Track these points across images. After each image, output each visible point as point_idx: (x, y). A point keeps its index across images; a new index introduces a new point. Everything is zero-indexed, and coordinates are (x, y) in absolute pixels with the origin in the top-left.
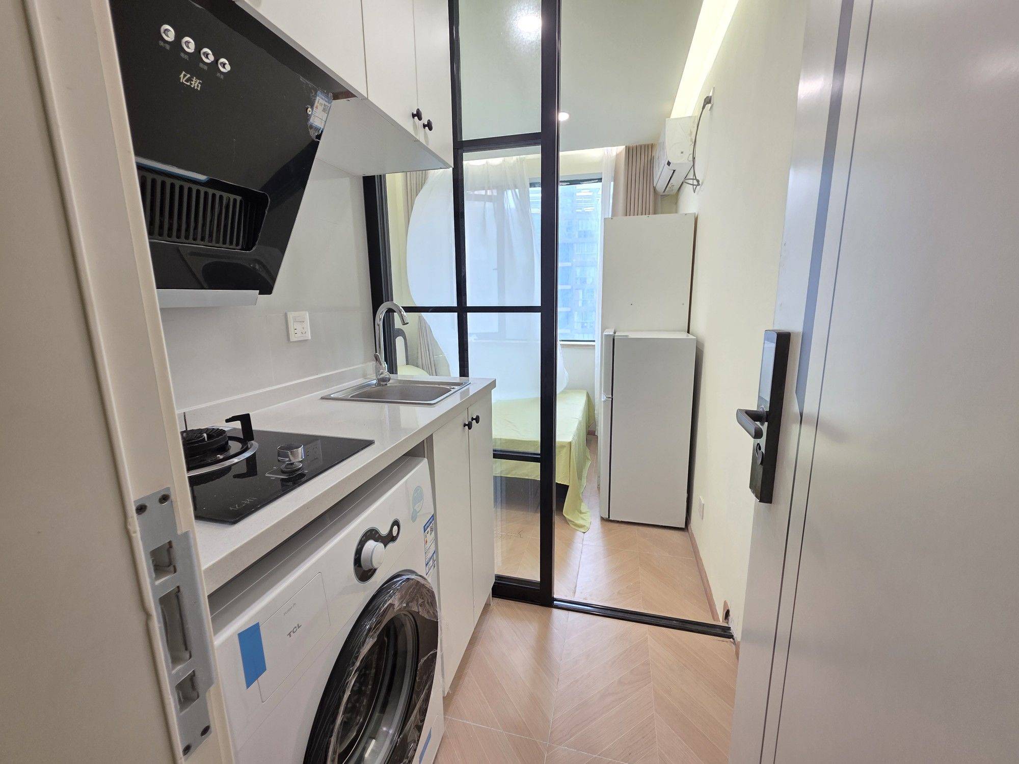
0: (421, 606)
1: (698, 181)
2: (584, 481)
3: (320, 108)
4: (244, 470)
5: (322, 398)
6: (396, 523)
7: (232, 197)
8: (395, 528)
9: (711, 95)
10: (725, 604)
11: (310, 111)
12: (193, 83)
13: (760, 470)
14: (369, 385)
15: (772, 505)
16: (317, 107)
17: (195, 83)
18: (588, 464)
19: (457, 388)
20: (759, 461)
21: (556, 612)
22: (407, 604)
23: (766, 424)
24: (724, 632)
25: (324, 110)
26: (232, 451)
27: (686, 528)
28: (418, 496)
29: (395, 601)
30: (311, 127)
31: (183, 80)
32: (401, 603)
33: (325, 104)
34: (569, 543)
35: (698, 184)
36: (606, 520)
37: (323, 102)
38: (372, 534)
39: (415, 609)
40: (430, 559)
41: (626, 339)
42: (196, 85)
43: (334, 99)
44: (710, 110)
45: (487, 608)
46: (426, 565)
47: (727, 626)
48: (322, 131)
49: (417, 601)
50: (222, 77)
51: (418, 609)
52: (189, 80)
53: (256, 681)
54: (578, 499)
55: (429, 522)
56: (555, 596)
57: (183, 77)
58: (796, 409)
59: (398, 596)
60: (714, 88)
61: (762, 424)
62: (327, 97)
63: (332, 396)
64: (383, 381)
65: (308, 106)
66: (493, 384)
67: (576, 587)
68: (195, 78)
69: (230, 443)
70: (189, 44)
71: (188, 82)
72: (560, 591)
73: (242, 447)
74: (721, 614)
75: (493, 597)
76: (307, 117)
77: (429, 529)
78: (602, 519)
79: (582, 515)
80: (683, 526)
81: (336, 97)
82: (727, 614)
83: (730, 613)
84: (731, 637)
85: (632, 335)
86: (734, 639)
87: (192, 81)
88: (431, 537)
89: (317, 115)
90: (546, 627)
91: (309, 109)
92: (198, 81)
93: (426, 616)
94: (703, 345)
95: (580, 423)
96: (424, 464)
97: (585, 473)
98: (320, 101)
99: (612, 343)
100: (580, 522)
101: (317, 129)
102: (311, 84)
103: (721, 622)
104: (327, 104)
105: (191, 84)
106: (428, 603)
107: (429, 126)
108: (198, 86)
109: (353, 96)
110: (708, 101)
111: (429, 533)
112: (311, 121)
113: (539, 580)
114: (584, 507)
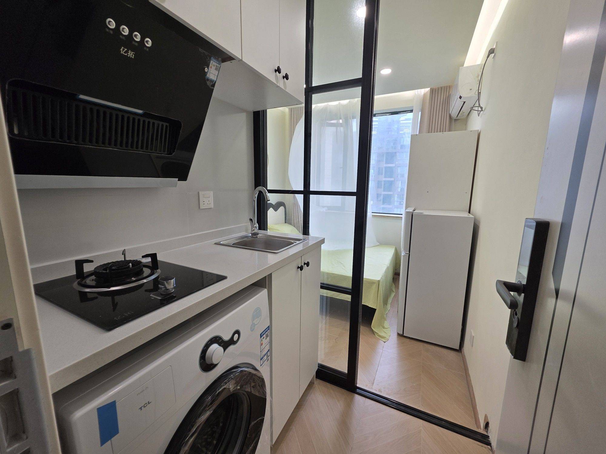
0: (253, 387)
1: (482, 108)
2: (389, 306)
3: (214, 68)
4: (151, 287)
5: (215, 244)
6: (237, 332)
7: (161, 123)
8: (236, 336)
9: (494, 47)
10: (486, 417)
11: (206, 70)
12: (129, 54)
13: (515, 333)
14: (246, 237)
15: (525, 363)
16: (211, 67)
17: (130, 54)
18: (393, 295)
19: (298, 242)
20: (515, 325)
21: (357, 397)
22: (242, 387)
23: (523, 295)
24: (484, 439)
25: (216, 69)
26: (145, 274)
27: (460, 350)
28: (257, 313)
29: (231, 386)
30: (208, 80)
31: (122, 52)
32: (237, 386)
33: (216, 65)
34: (373, 348)
35: (482, 110)
36: (401, 336)
37: (216, 64)
38: (216, 340)
39: (248, 390)
40: (265, 355)
41: (421, 215)
42: (131, 55)
43: (223, 62)
44: (493, 58)
45: (311, 385)
46: (261, 359)
47: (486, 434)
48: (215, 82)
49: (250, 384)
50: (148, 50)
51: (251, 389)
52: (126, 52)
53: (110, 441)
54: (383, 318)
55: (265, 331)
56: (358, 385)
57: (123, 51)
58: (552, 285)
59: (233, 382)
60: (497, 43)
61: (520, 295)
62: (218, 60)
63: (221, 242)
64: (255, 234)
65: (205, 67)
66: (323, 241)
67: (374, 380)
68: (130, 51)
69: (144, 269)
70: (125, 31)
71: (126, 53)
72: (361, 383)
73: (151, 272)
74: (482, 424)
75: (316, 378)
76: (205, 74)
77: (265, 336)
78: (398, 334)
79: (385, 330)
80: (458, 348)
81: (224, 61)
82: (487, 425)
83: (490, 425)
84: (489, 444)
85: (426, 213)
86: (491, 447)
87: (129, 53)
88: (266, 341)
89: (211, 72)
90: (349, 405)
91: (206, 69)
92: (132, 53)
93: (257, 394)
94: (479, 222)
95: (388, 268)
96: (264, 292)
97: (390, 301)
98: (213, 63)
99: (411, 217)
100: (382, 334)
101: (212, 81)
102: (206, 53)
103: (482, 431)
104: (218, 65)
105: (128, 55)
106: (259, 386)
107: (286, 77)
108: (132, 56)
109: (234, 59)
110: (492, 51)
111: (265, 338)
112: (208, 76)
113: (346, 372)
114: (386, 324)
